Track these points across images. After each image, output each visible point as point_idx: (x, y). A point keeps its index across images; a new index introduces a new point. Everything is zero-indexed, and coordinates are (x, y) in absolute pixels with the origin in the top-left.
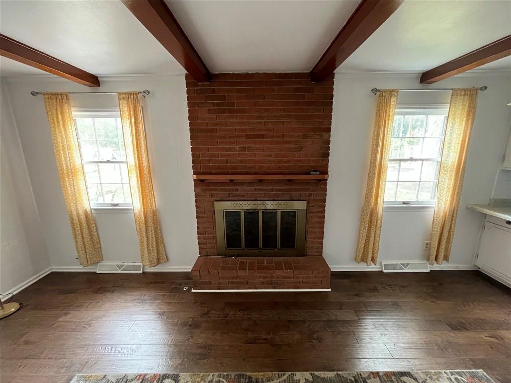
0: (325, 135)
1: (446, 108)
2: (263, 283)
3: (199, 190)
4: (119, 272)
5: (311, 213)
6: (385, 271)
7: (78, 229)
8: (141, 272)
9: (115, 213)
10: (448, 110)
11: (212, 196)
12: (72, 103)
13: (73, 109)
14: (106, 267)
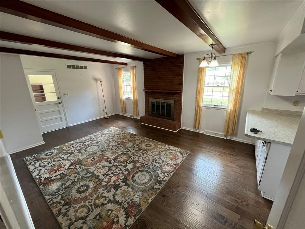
0: (180, 77)
1: (230, 63)
2: (157, 125)
3: (146, 94)
4: (129, 116)
5: (176, 105)
6: (205, 134)
7: (123, 103)
8: (133, 117)
9: (128, 99)
10: (231, 64)
11: (149, 96)
12: (122, 70)
13: (122, 72)
14: (127, 115)
